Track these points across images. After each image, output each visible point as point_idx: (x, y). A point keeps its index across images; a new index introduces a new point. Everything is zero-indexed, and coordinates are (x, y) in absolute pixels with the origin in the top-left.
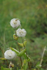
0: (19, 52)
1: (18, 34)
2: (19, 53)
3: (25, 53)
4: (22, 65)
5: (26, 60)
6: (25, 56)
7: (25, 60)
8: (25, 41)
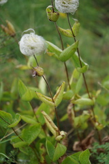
0: (61, 51)
1: (60, 6)
2: (60, 53)
3: (76, 53)
4: (69, 80)
5: (79, 68)
6: (75, 60)
7: (75, 70)
8: (75, 24)
